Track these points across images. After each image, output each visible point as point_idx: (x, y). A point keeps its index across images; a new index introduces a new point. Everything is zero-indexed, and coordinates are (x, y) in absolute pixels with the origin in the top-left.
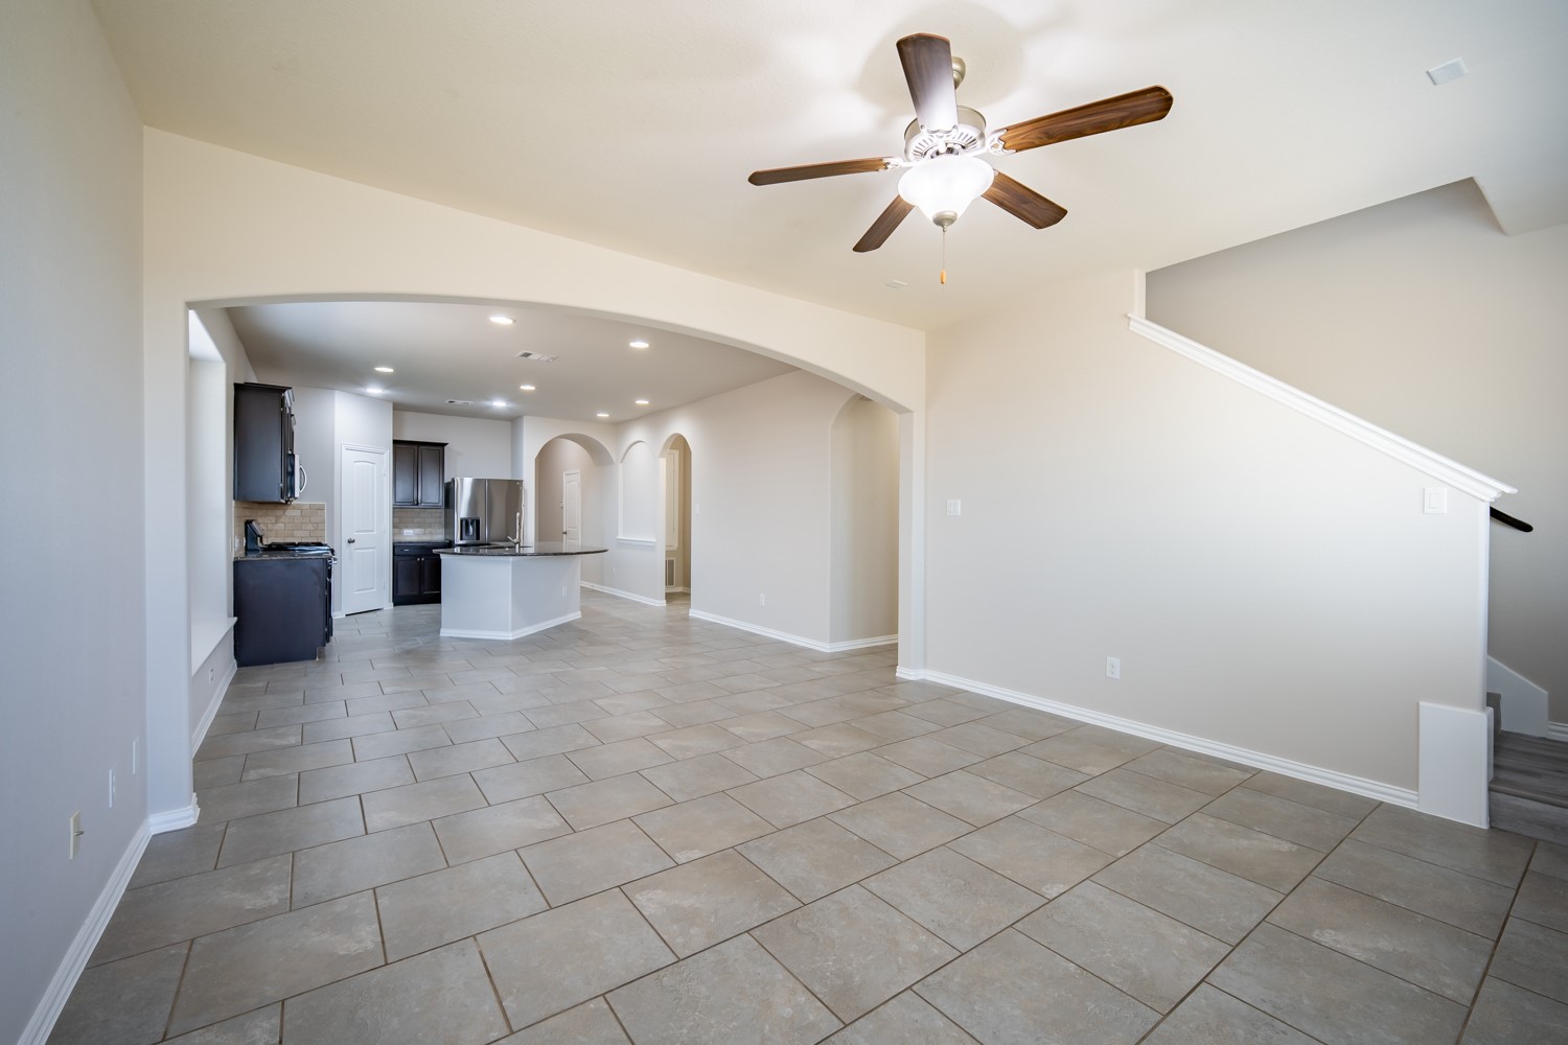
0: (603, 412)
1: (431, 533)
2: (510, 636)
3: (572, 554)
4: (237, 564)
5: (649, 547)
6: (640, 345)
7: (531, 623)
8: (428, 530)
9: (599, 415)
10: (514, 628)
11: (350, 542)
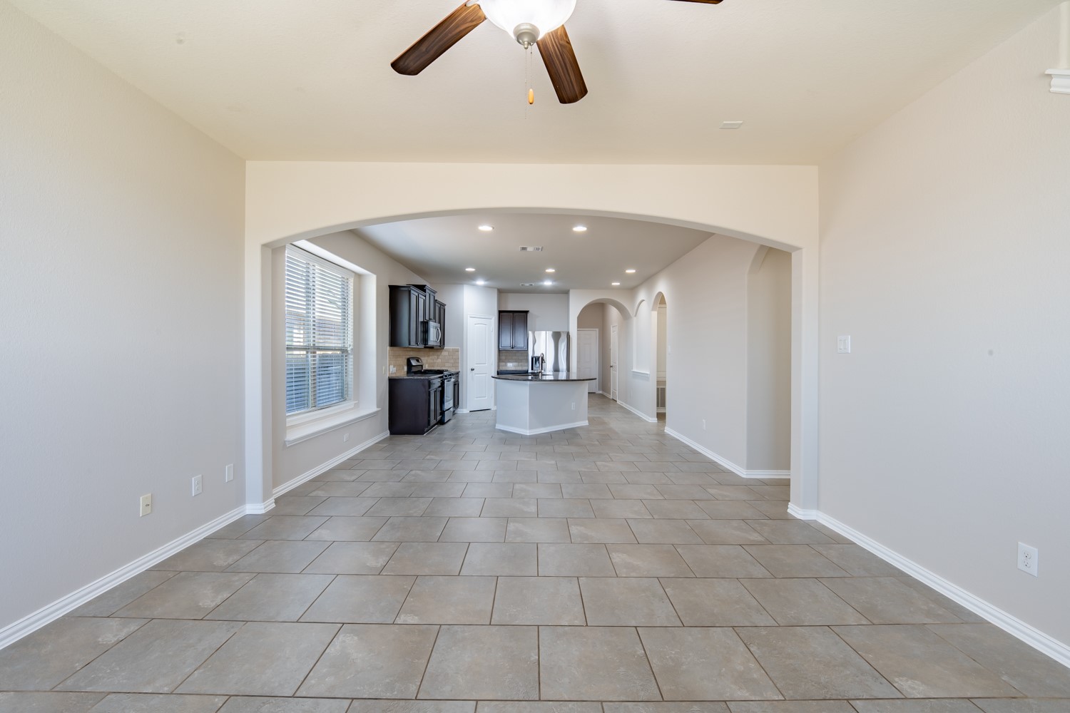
0: (616, 282)
1: (521, 366)
2: (527, 432)
3: (583, 380)
4: (393, 383)
5: (645, 377)
6: (580, 229)
7: (545, 425)
8: (520, 364)
9: (613, 284)
10: (531, 428)
11: (472, 370)
